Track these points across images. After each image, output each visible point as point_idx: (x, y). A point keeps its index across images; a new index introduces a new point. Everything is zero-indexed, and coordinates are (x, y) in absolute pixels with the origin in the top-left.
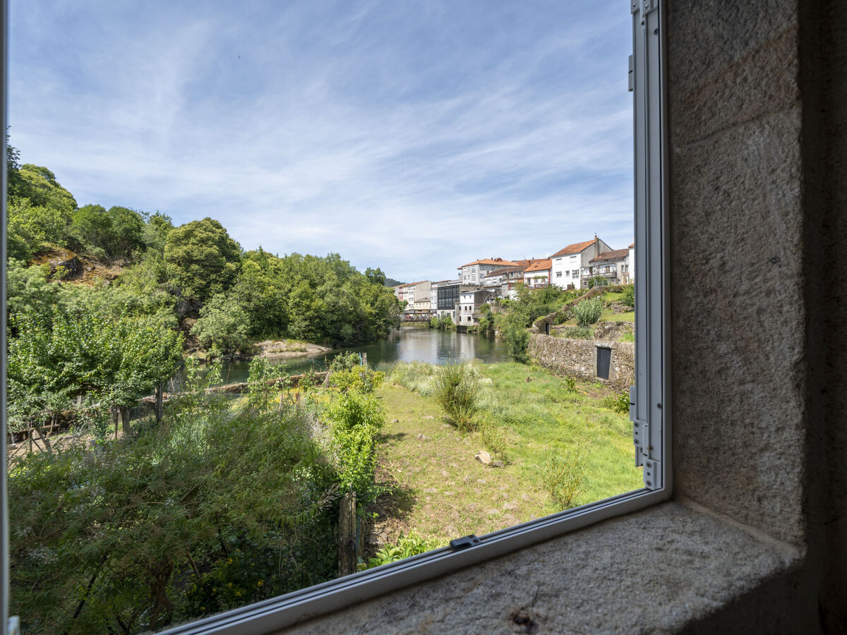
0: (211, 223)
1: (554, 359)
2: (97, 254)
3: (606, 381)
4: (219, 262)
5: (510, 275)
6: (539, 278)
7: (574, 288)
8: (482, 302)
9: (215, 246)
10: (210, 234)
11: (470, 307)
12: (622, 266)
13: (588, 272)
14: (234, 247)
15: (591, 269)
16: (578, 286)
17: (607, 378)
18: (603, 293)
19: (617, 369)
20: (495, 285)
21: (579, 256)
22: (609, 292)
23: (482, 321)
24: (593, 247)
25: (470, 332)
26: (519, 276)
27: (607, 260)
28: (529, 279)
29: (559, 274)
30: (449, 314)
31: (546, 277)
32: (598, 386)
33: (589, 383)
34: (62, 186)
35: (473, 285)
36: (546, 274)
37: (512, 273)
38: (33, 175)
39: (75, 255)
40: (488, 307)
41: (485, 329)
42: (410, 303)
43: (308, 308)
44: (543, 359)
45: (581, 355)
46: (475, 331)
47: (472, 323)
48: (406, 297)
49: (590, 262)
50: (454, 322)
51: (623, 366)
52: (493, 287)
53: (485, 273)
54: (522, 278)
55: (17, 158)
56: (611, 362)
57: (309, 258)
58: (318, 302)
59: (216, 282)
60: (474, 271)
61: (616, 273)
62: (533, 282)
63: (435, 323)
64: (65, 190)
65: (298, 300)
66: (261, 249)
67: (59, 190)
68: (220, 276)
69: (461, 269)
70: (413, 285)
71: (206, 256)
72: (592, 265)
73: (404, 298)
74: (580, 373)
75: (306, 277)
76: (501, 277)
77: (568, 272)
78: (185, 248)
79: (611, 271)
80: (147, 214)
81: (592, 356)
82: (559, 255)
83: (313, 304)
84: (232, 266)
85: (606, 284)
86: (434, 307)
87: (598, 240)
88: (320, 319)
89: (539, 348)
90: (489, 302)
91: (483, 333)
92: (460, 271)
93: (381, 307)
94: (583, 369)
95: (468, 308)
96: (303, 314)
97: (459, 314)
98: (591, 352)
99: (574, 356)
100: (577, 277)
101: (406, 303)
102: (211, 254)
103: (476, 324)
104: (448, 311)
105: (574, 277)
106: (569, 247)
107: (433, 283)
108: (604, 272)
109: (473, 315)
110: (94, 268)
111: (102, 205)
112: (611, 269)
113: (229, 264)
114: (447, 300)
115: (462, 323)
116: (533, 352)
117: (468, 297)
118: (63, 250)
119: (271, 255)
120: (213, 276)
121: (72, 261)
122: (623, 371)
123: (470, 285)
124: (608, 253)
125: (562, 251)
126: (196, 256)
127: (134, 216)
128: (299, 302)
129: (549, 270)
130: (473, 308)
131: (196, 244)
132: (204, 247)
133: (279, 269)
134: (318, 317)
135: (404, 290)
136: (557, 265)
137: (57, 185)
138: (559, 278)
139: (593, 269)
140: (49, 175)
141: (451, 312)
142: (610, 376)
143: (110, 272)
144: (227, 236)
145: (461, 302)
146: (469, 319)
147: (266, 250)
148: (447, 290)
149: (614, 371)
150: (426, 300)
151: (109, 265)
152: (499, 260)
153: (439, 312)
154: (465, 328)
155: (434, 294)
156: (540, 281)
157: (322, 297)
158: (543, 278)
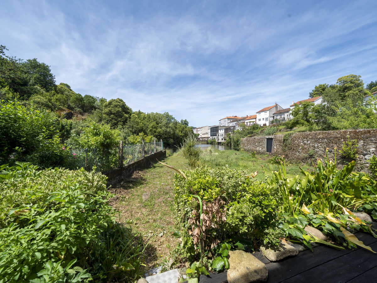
0: (119, 100)
1: (249, 147)
2: (79, 111)
3: (270, 153)
4: (122, 114)
5: (239, 121)
6: (251, 122)
7: (266, 125)
8: (227, 133)
9: (120, 108)
10: (119, 103)
11: (223, 135)
12: (288, 115)
13: (272, 118)
14: (128, 109)
15: (273, 117)
16: (268, 125)
17: (271, 152)
18: (278, 126)
19: (275, 147)
20: (233, 126)
21: (268, 112)
22: (281, 125)
23: (227, 140)
24: (274, 108)
25: (222, 144)
26: (243, 122)
27: (281, 113)
28: (247, 123)
29: (260, 120)
30: (215, 138)
31: (254, 121)
32: (267, 156)
33: (263, 155)
34: (73, 91)
35: (225, 126)
36: (254, 120)
37: (240, 121)
38: (63, 86)
39: (71, 111)
40: (230, 134)
41: (228, 143)
42: (200, 135)
43: (155, 132)
44: (245, 148)
45: (260, 143)
46: (225, 144)
47: (223, 141)
48: (199, 133)
49: (273, 114)
50: (217, 141)
51: (278, 146)
52: (232, 127)
53: (229, 121)
54: (244, 122)
55: (54, 78)
56: (273, 144)
57: (157, 114)
58: (159, 130)
59: (120, 121)
60: (225, 121)
61: (284, 118)
62: (248, 124)
63: (209, 142)
64: (74, 92)
65: (151, 128)
66: (139, 111)
67: (71, 92)
68: (122, 119)
69: (220, 121)
70: (202, 128)
71: (117, 112)
72: (274, 116)
73: (198, 133)
74: (259, 151)
75: (154, 120)
76: (236, 122)
77: (263, 119)
78: (109, 109)
79: (282, 117)
80: (98, 98)
81: (264, 143)
82: (259, 112)
83: (157, 130)
84: (127, 116)
85: (280, 122)
86: (209, 136)
87: (277, 105)
88: (160, 136)
89: (244, 144)
90: (230, 133)
91: (227, 145)
92: (220, 122)
93: (185, 133)
94: (260, 149)
95: (222, 135)
96: (153, 134)
97: (218, 137)
98: (264, 141)
99: (257, 144)
100: (268, 120)
101: (199, 135)
102: (119, 111)
103: (225, 141)
104: (214, 137)
105: (266, 121)
106: (264, 109)
107: (209, 127)
108: (279, 118)
109: (224, 137)
110: (77, 116)
111: (80, 93)
112: (282, 116)
113: (125, 115)
114: (214, 132)
115: (219, 141)
116: (242, 146)
117: (222, 130)
118: (66, 109)
119: (143, 113)
120: (119, 119)
121: (69, 113)
122: (278, 148)
123: (223, 126)
124: (281, 110)
125: (261, 110)
126: (113, 112)
127: (93, 98)
128: (152, 129)
129: (256, 118)
130: (224, 135)
131: (113, 107)
132: (116, 108)
133: (145, 118)
134: (159, 135)
135: (198, 130)
136: (259, 116)
137: (71, 90)
138: (260, 121)
139: (275, 117)
140: (68, 86)
141: (216, 137)
142: (272, 151)
143: (83, 117)
144: (125, 105)
145: (219, 133)
146: (222, 139)
147: (142, 111)
148: (214, 129)
149: (274, 148)
150: (207, 133)
151: (83, 115)
152: (236, 116)
153: (211, 137)
154: (220, 143)
155: (209, 131)
156: (252, 123)
157: (161, 128)
158: (253, 122)
